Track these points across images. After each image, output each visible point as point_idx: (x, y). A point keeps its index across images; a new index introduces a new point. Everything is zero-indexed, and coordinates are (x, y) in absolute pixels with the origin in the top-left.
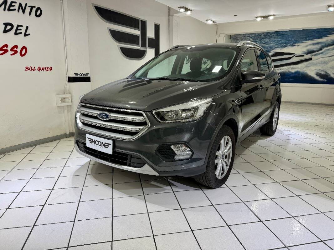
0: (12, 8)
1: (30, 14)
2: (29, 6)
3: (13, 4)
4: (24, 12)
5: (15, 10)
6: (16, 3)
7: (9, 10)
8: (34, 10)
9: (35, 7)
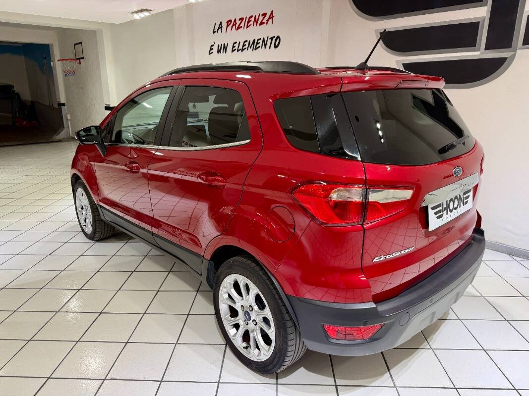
0: (258, 46)
1: (270, 48)
2: (270, 39)
3: (259, 41)
4: (265, 47)
5: (259, 47)
6: (260, 39)
7: (256, 49)
8: (274, 39)
9: (274, 37)
